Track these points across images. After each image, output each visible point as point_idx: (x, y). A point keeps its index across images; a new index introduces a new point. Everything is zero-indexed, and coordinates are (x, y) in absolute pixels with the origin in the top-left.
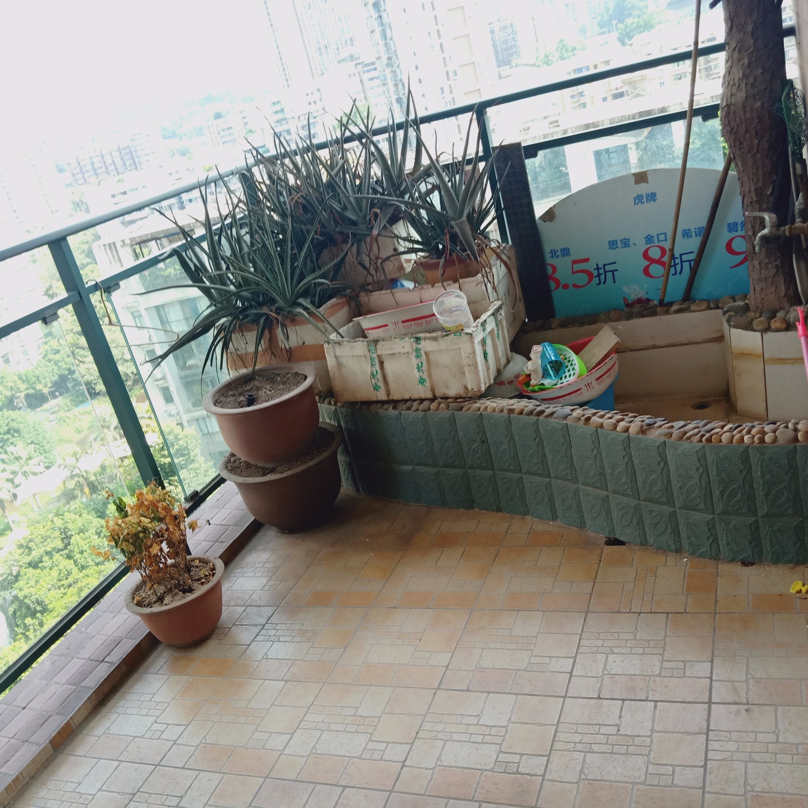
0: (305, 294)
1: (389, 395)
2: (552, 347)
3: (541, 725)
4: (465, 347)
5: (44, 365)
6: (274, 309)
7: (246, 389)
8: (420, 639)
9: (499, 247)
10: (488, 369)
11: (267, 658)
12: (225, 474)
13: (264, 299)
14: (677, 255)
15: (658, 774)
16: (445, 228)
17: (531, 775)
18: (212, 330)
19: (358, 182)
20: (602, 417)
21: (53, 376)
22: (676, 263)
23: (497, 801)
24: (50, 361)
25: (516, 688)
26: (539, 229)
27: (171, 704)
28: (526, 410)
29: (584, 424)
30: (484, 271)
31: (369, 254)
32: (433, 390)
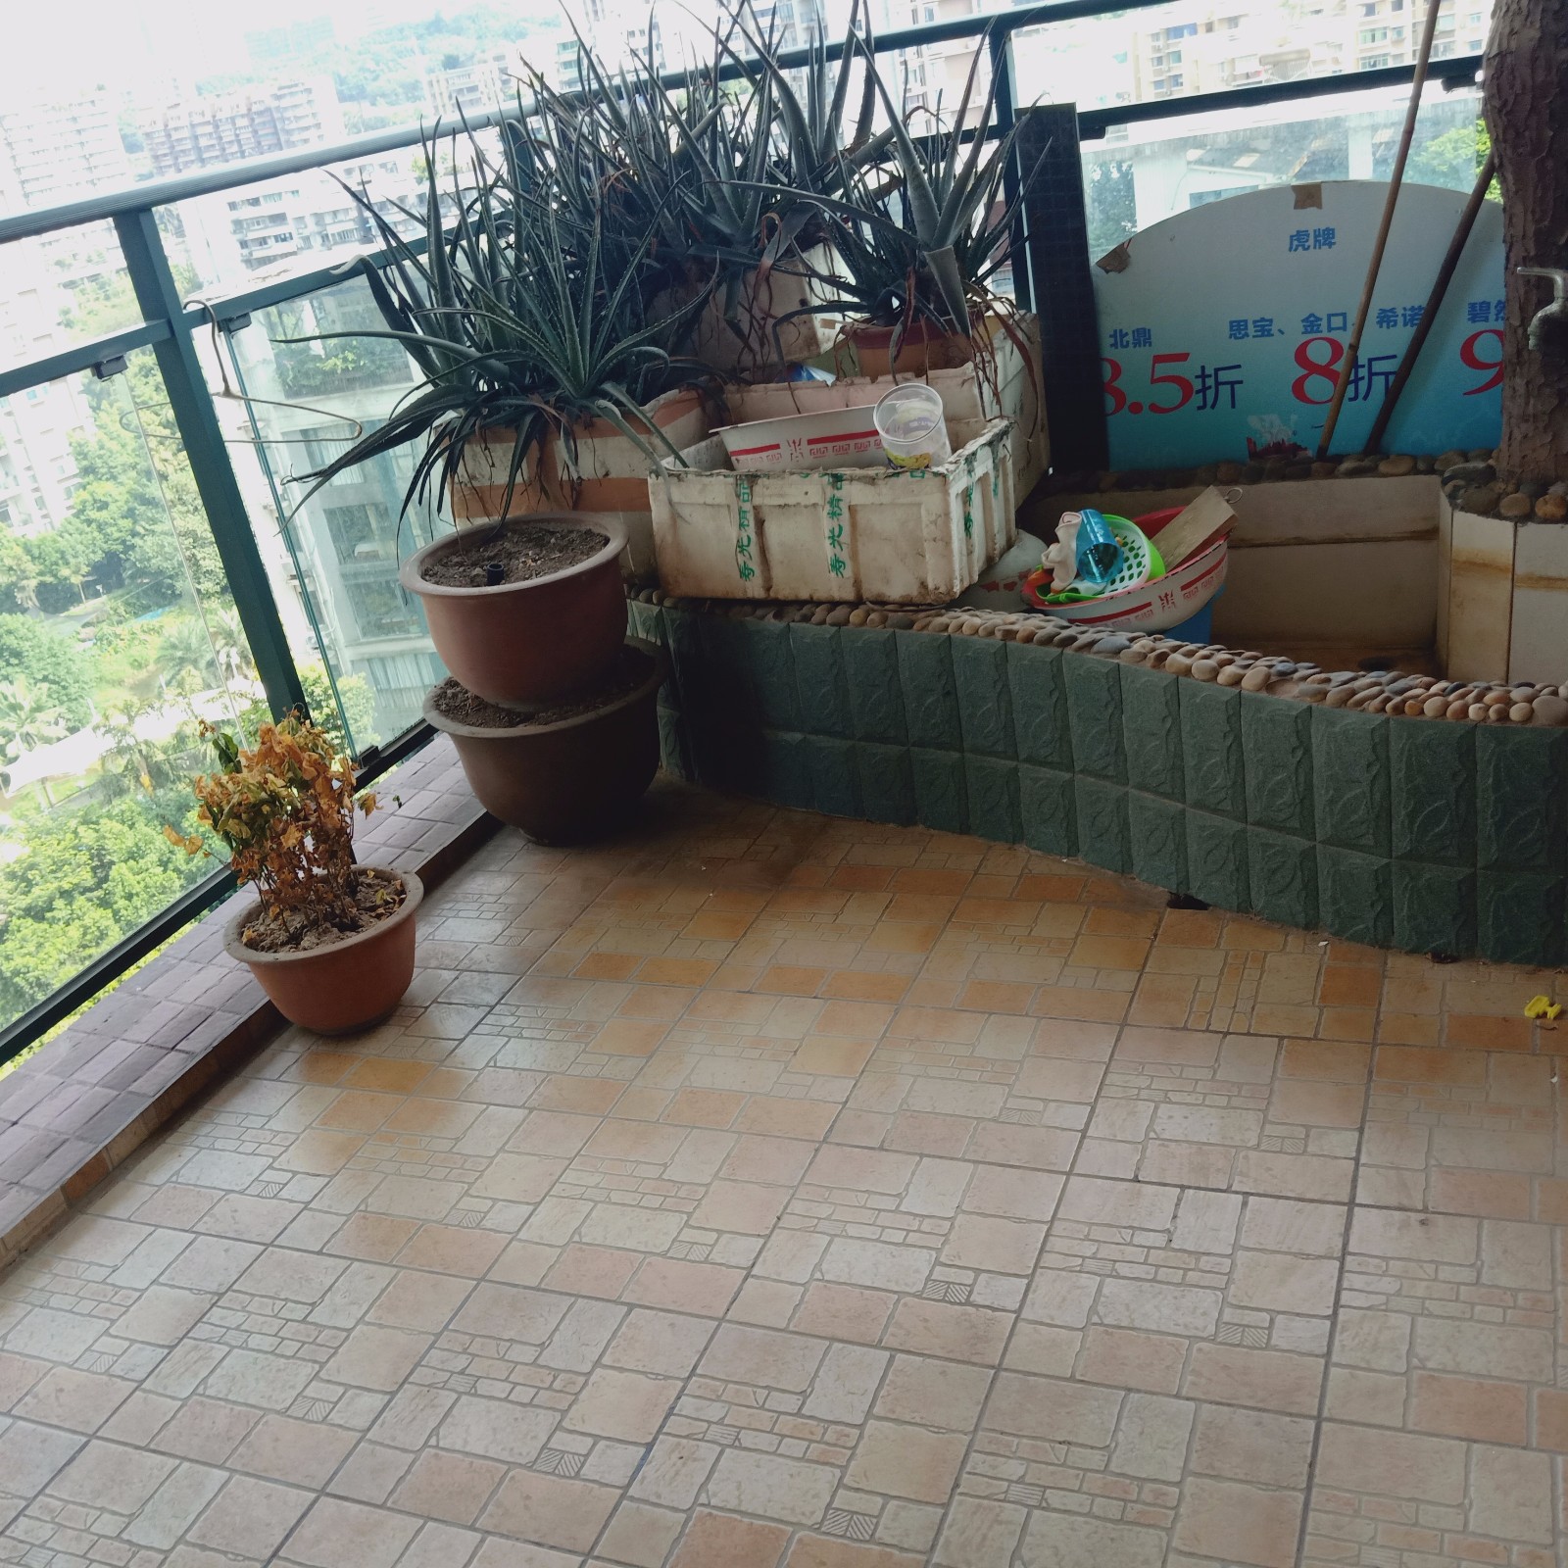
0: (617, 374)
1: (768, 589)
2: (1101, 518)
3: (1019, 1220)
4: (931, 501)
5: (77, 529)
6: (552, 400)
7: (487, 554)
8: (795, 1052)
9: (1011, 315)
10: (970, 553)
11: (495, 1066)
12: (435, 719)
13: (534, 382)
14: (1362, 360)
15: (1240, 1325)
16: (907, 266)
17: (994, 1309)
18: (426, 434)
19: (739, 160)
20: (1190, 654)
21: (94, 552)
22: (1360, 375)
23: (926, 1352)
24: (89, 522)
25: (975, 1151)
26: (1095, 285)
27: (302, 1136)
28: (1040, 633)
29: (1154, 667)
30: (978, 359)
31: (751, 308)
32: (857, 583)
